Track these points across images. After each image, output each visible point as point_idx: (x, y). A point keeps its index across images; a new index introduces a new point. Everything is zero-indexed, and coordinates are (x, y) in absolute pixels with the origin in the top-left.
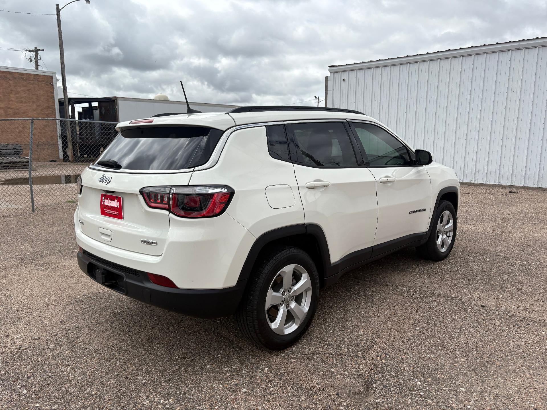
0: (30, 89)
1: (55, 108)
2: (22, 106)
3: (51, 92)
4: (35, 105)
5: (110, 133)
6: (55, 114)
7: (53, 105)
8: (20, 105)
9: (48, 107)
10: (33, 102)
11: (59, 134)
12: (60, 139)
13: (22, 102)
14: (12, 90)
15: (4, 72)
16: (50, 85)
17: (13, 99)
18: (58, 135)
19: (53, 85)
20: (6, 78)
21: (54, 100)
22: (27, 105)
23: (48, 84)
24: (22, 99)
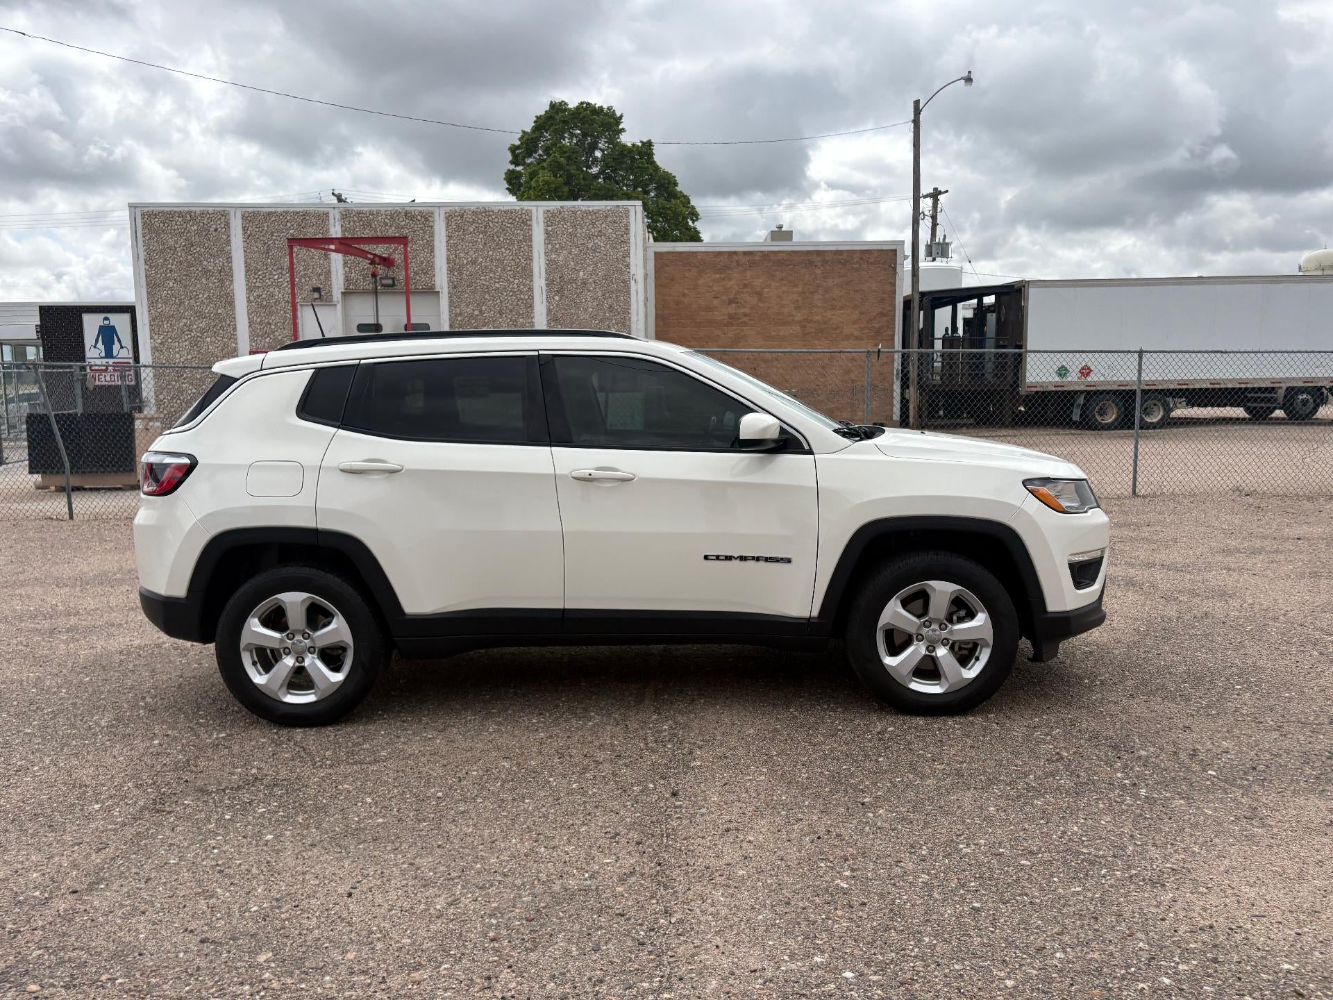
0: (852, 281)
1: (894, 316)
2: (833, 315)
3: (891, 283)
4: (857, 312)
5: (1006, 363)
6: (894, 328)
7: (891, 311)
8: (829, 314)
9: (882, 315)
10: (855, 307)
11: (897, 370)
12: (897, 379)
13: (833, 308)
14: (818, 286)
15: (809, 252)
16: (891, 269)
17: (819, 304)
18: (895, 373)
19: (895, 269)
20: (811, 263)
21: (895, 298)
22: (842, 314)
23: (887, 266)
24: (835, 303)
